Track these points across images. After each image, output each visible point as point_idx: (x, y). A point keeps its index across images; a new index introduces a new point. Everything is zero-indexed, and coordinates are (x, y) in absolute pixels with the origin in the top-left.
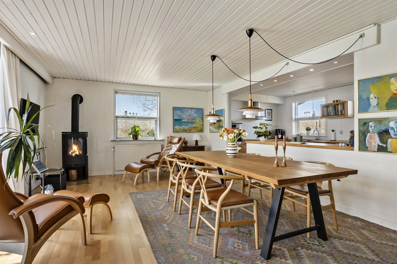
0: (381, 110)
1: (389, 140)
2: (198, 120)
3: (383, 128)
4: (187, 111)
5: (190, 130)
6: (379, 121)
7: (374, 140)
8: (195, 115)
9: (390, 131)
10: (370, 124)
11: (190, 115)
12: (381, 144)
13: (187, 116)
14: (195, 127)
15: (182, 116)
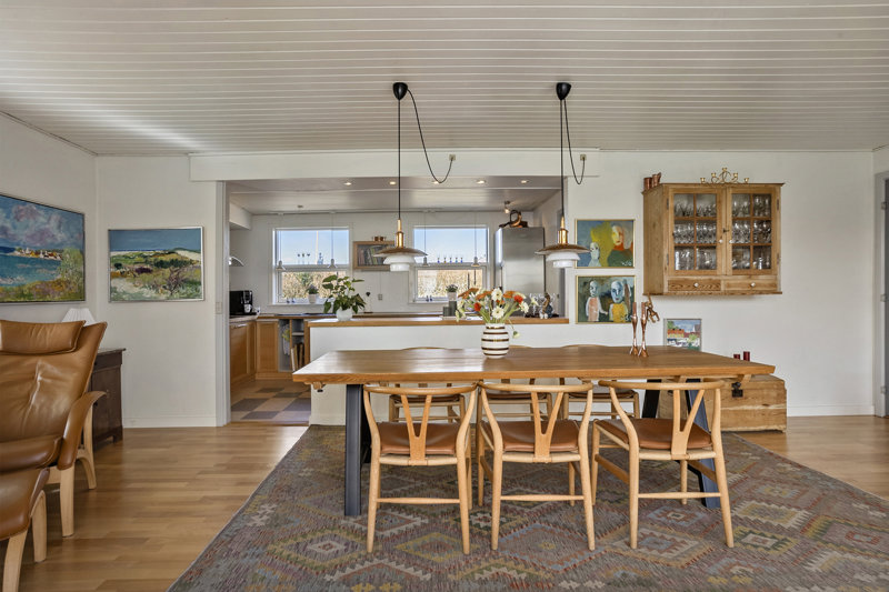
0: (603, 267)
1: (612, 306)
2: (69, 255)
3: (605, 291)
4: (33, 213)
5: (45, 293)
6: (601, 280)
7: (595, 307)
8: (60, 236)
9: (613, 294)
10: (592, 284)
11: (43, 233)
12: (602, 312)
13: (32, 237)
14: (59, 283)
15: (12, 232)
